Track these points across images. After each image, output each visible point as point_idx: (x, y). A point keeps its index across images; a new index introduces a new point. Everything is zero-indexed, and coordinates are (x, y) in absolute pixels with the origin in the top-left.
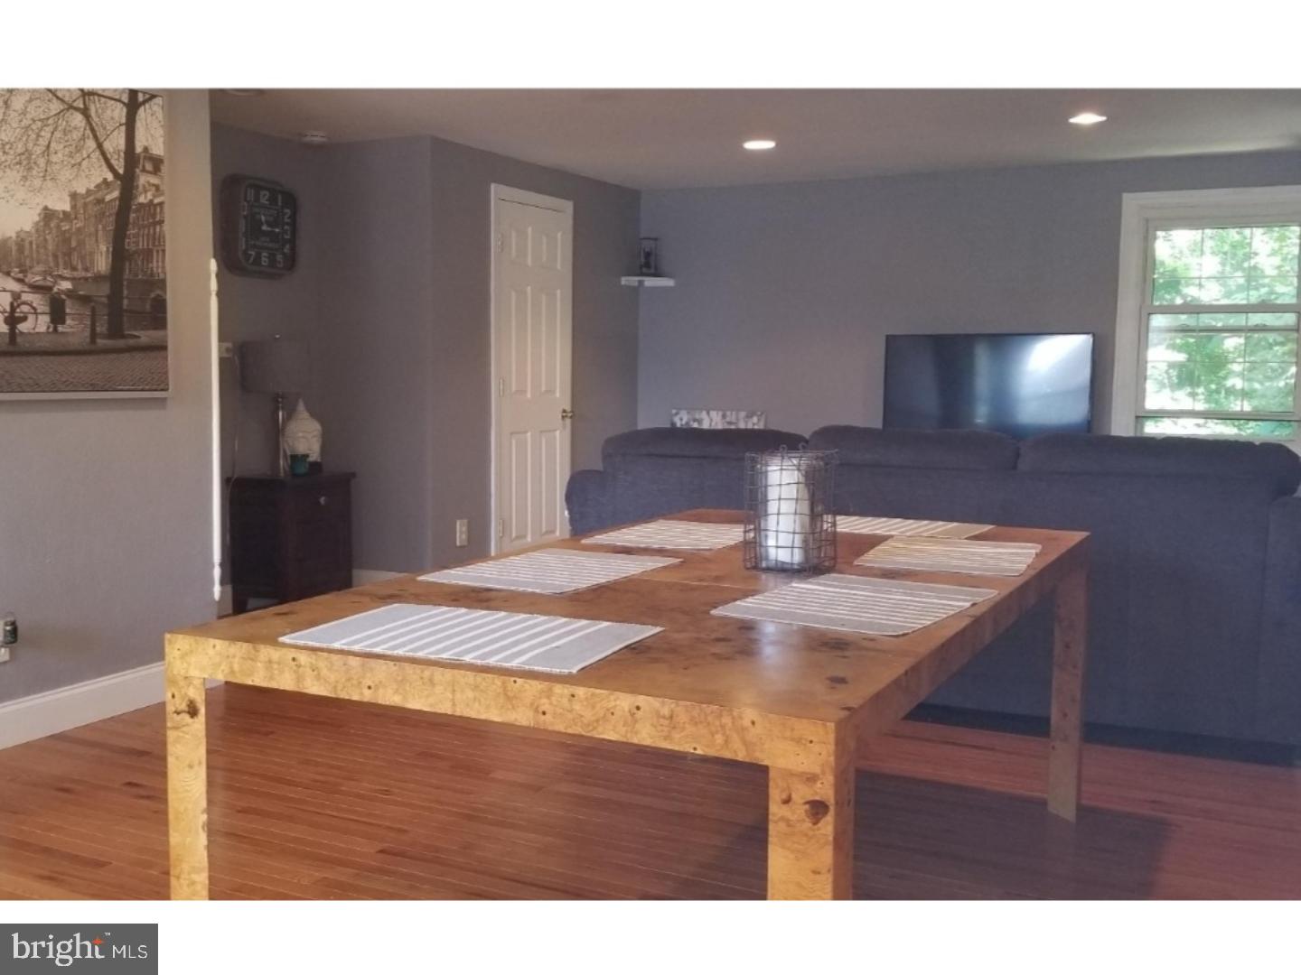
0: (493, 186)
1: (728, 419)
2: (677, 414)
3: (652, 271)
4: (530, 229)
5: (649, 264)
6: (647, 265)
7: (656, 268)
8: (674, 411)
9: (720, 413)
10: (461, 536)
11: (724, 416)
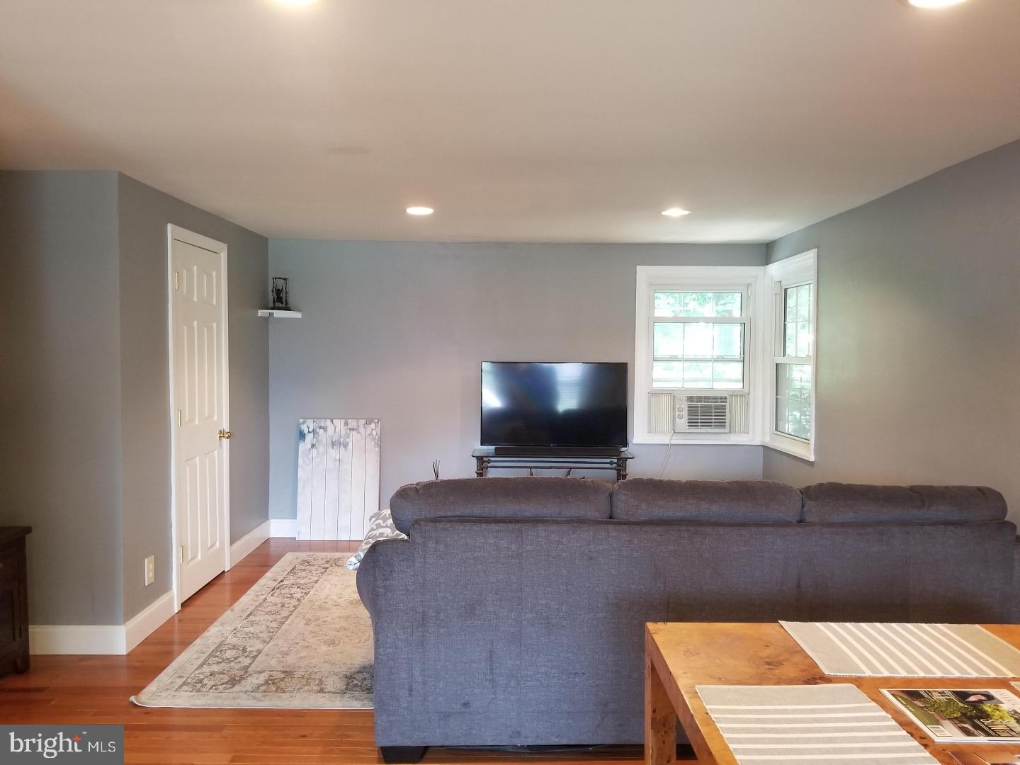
0: (170, 226)
1: (350, 426)
2: (304, 423)
3: (284, 305)
4: (195, 268)
5: (280, 300)
6: (279, 299)
7: (286, 304)
8: (301, 421)
9: (343, 421)
10: (149, 576)
11: (346, 424)
